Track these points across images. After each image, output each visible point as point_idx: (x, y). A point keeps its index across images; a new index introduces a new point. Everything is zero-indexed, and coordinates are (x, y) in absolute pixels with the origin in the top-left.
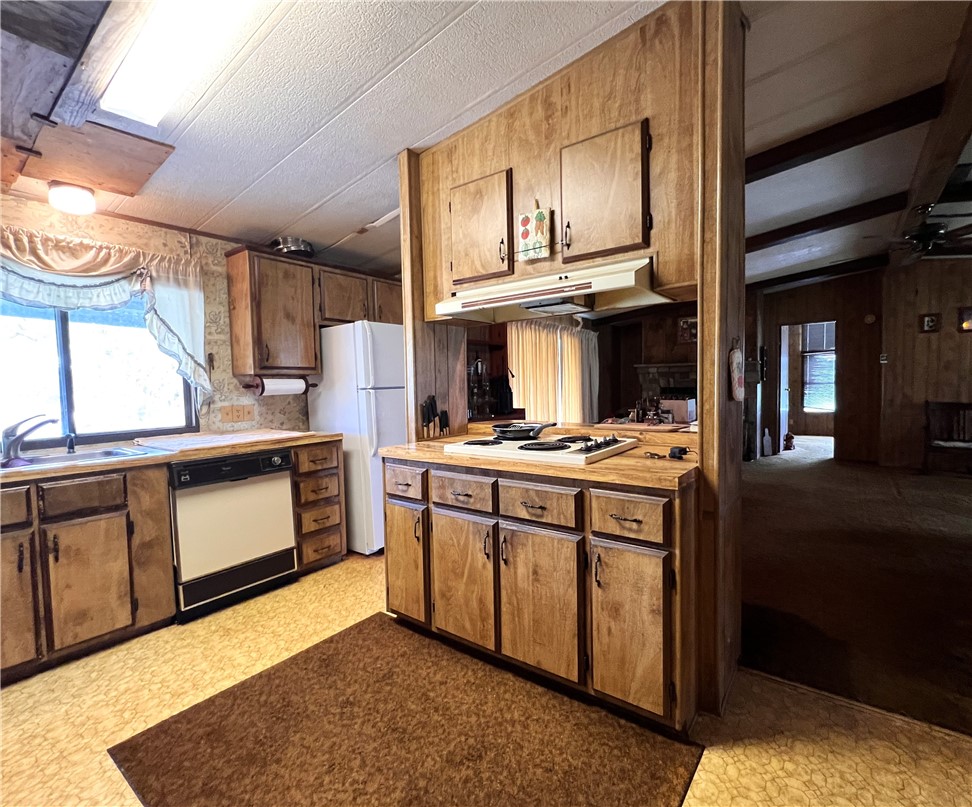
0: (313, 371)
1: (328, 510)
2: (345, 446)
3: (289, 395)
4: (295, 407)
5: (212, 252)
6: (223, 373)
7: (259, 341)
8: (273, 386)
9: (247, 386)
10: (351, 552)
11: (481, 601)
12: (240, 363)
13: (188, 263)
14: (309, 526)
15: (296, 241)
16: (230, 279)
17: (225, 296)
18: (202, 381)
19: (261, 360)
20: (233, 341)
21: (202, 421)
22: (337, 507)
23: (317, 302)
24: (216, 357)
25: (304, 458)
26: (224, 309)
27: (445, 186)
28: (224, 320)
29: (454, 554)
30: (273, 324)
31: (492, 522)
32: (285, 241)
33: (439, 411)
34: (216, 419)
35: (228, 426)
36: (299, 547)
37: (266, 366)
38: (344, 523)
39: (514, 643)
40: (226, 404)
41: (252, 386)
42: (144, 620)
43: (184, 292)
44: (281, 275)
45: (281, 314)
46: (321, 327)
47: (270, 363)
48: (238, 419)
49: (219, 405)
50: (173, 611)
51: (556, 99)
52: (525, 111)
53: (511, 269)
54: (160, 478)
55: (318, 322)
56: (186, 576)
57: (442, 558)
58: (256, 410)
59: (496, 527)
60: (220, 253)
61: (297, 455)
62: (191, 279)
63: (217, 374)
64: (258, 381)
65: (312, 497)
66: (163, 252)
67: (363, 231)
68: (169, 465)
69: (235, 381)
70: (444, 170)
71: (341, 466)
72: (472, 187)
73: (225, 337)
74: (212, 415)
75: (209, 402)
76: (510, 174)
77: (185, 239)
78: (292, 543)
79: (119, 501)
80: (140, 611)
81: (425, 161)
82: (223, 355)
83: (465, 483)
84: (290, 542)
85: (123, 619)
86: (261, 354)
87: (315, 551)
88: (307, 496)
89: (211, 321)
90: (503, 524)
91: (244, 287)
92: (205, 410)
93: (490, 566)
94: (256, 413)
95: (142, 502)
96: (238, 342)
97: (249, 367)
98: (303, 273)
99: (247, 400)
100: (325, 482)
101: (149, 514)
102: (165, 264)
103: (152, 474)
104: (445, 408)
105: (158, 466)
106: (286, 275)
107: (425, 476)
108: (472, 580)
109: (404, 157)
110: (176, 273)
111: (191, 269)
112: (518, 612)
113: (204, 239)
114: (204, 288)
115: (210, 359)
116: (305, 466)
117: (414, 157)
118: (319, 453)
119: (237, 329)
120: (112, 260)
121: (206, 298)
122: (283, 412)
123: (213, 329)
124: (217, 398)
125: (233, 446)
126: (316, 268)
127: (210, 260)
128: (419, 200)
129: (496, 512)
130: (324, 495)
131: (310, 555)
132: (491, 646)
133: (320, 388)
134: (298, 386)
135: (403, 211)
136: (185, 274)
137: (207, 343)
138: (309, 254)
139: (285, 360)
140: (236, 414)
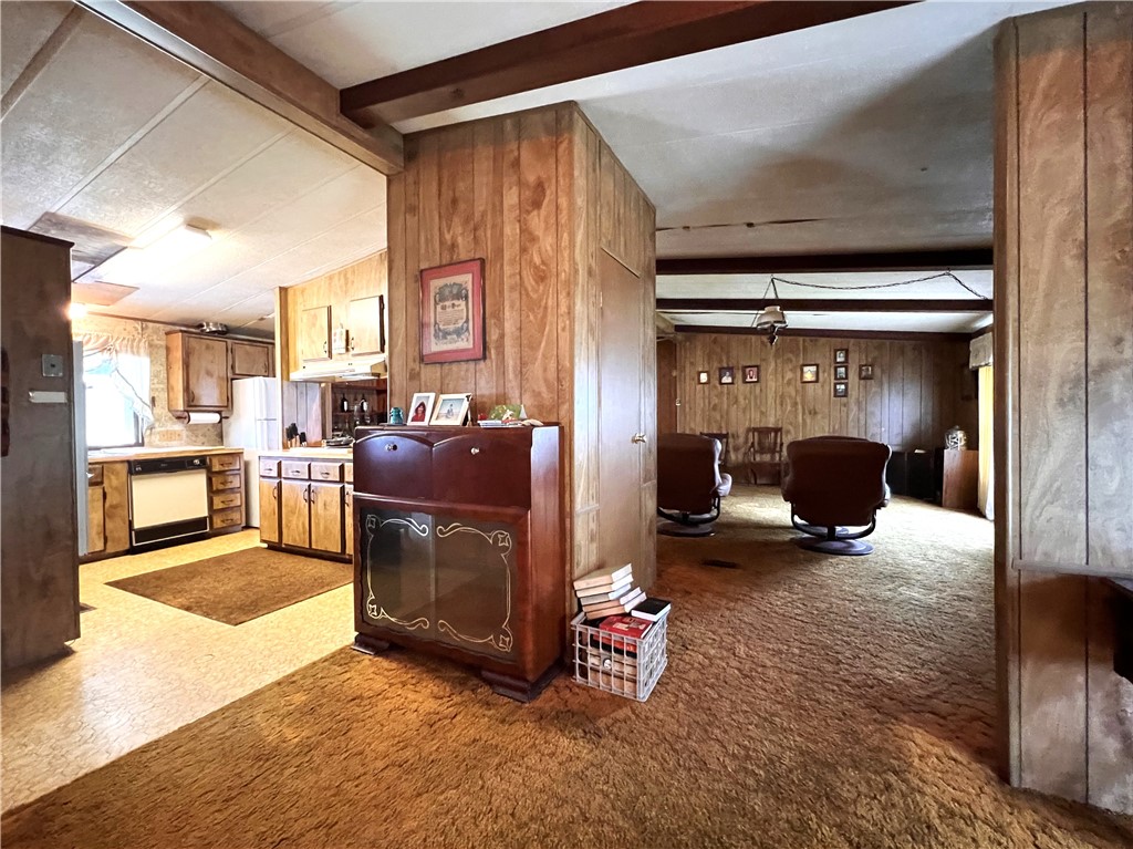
0: (226, 408)
1: (232, 496)
2: (246, 457)
3: (207, 424)
4: (213, 434)
5: (156, 332)
6: (161, 408)
7: (187, 389)
8: (196, 418)
9: (179, 418)
10: (248, 527)
11: (303, 524)
12: (173, 403)
13: (140, 341)
14: (218, 504)
15: (215, 324)
16: (168, 349)
17: (164, 360)
18: (147, 414)
19: (188, 401)
20: (169, 388)
21: (146, 440)
22: (238, 495)
23: (230, 363)
24: (157, 399)
25: (215, 461)
26: (163, 369)
27: (300, 308)
28: (163, 375)
29: (292, 503)
30: (198, 379)
31: (308, 483)
32: (208, 325)
33: (299, 432)
34: (156, 439)
35: (164, 443)
36: (211, 517)
37: (192, 404)
38: (244, 506)
39: (317, 542)
40: (163, 429)
41: (182, 417)
42: (110, 550)
43: (136, 358)
44: (204, 347)
45: (203, 372)
46: (232, 379)
47: (195, 403)
48: (171, 439)
49: (158, 429)
50: (127, 547)
51: (349, 275)
52: (336, 278)
53: (330, 356)
54: (123, 469)
55: (230, 375)
56: (137, 526)
57: (286, 505)
58: (184, 433)
59: (309, 486)
60: (162, 333)
61: (211, 460)
62: (142, 350)
63: (157, 410)
64: (186, 414)
65: (221, 487)
66: (124, 334)
67: (262, 319)
68: (128, 462)
69: (170, 415)
70: (300, 300)
71: (243, 469)
72: (312, 312)
73: (164, 386)
74: (153, 437)
75: (151, 428)
76: (330, 309)
77: (138, 325)
78: (206, 514)
79: (99, 480)
80: (109, 544)
81: (290, 292)
82: (162, 397)
83: (297, 466)
84: (205, 513)
85: (99, 546)
86: (188, 397)
87: (223, 521)
88: (217, 485)
89: (155, 375)
90: (313, 484)
91: (178, 354)
92: (149, 432)
93: (307, 504)
94: (184, 437)
95: (112, 482)
96: (173, 389)
97: (180, 405)
98: (219, 346)
99: (178, 427)
100: (231, 478)
101: (116, 489)
102: (126, 342)
103: (118, 466)
104: (304, 431)
105: (122, 462)
106: (208, 347)
107: (279, 464)
108: (300, 514)
109: (278, 289)
110: (132, 347)
111: (142, 344)
112: (318, 524)
113: (150, 325)
114: (151, 354)
115: (153, 400)
116: (216, 468)
117: (284, 291)
118: (226, 459)
119: (172, 381)
120: (93, 341)
121: (151, 361)
122: (204, 435)
123: (156, 381)
124: (157, 425)
125: (168, 453)
126: (229, 341)
127: (155, 337)
128: (287, 314)
129: (310, 479)
130: (230, 486)
131: (218, 523)
132: (307, 546)
133: (231, 420)
134: (215, 418)
135: (276, 315)
136: (138, 347)
137: (152, 390)
138: (225, 332)
139: (205, 401)
140: (169, 436)
